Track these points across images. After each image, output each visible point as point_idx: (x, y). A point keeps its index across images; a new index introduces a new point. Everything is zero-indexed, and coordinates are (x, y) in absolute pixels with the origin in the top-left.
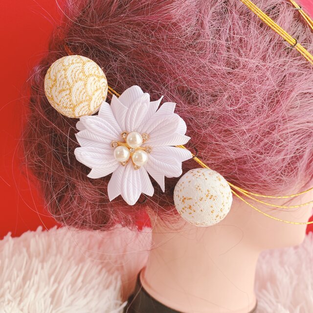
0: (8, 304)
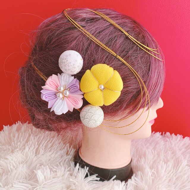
0: (17, 152)
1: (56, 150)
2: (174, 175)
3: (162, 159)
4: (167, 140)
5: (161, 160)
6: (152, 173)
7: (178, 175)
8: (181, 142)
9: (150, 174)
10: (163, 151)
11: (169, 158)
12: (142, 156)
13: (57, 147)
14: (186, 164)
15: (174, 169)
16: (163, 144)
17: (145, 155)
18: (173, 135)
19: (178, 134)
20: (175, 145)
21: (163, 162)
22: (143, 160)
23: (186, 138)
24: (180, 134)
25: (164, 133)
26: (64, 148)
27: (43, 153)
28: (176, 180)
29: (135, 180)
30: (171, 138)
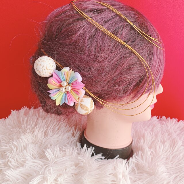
1: (63, 132)
2: (170, 153)
3: (160, 140)
4: (163, 123)
5: (158, 141)
6: (151, 152)
7: (174, 154)
8: (176, 125)
9: (149, 153)
10: (160, 133)
11: (165, 139)
12: (141, 137)
13: (63, 129)
14: (181, 144)
15: (170, 149)
16: (160, 126)
17: (144, 136)
18: (169, 118)
19: (174, 117)
20: (171, 127)
21: (160, 143)
22: (142, 141)
23: (181, 121)
24: (175, 118)
25: (160, 116)
26: (70, 130)
27: (51, 135)
28: (172, 158)
29: (136, 158)
30: (167, 122)
